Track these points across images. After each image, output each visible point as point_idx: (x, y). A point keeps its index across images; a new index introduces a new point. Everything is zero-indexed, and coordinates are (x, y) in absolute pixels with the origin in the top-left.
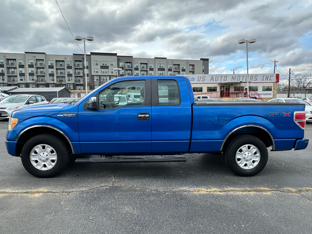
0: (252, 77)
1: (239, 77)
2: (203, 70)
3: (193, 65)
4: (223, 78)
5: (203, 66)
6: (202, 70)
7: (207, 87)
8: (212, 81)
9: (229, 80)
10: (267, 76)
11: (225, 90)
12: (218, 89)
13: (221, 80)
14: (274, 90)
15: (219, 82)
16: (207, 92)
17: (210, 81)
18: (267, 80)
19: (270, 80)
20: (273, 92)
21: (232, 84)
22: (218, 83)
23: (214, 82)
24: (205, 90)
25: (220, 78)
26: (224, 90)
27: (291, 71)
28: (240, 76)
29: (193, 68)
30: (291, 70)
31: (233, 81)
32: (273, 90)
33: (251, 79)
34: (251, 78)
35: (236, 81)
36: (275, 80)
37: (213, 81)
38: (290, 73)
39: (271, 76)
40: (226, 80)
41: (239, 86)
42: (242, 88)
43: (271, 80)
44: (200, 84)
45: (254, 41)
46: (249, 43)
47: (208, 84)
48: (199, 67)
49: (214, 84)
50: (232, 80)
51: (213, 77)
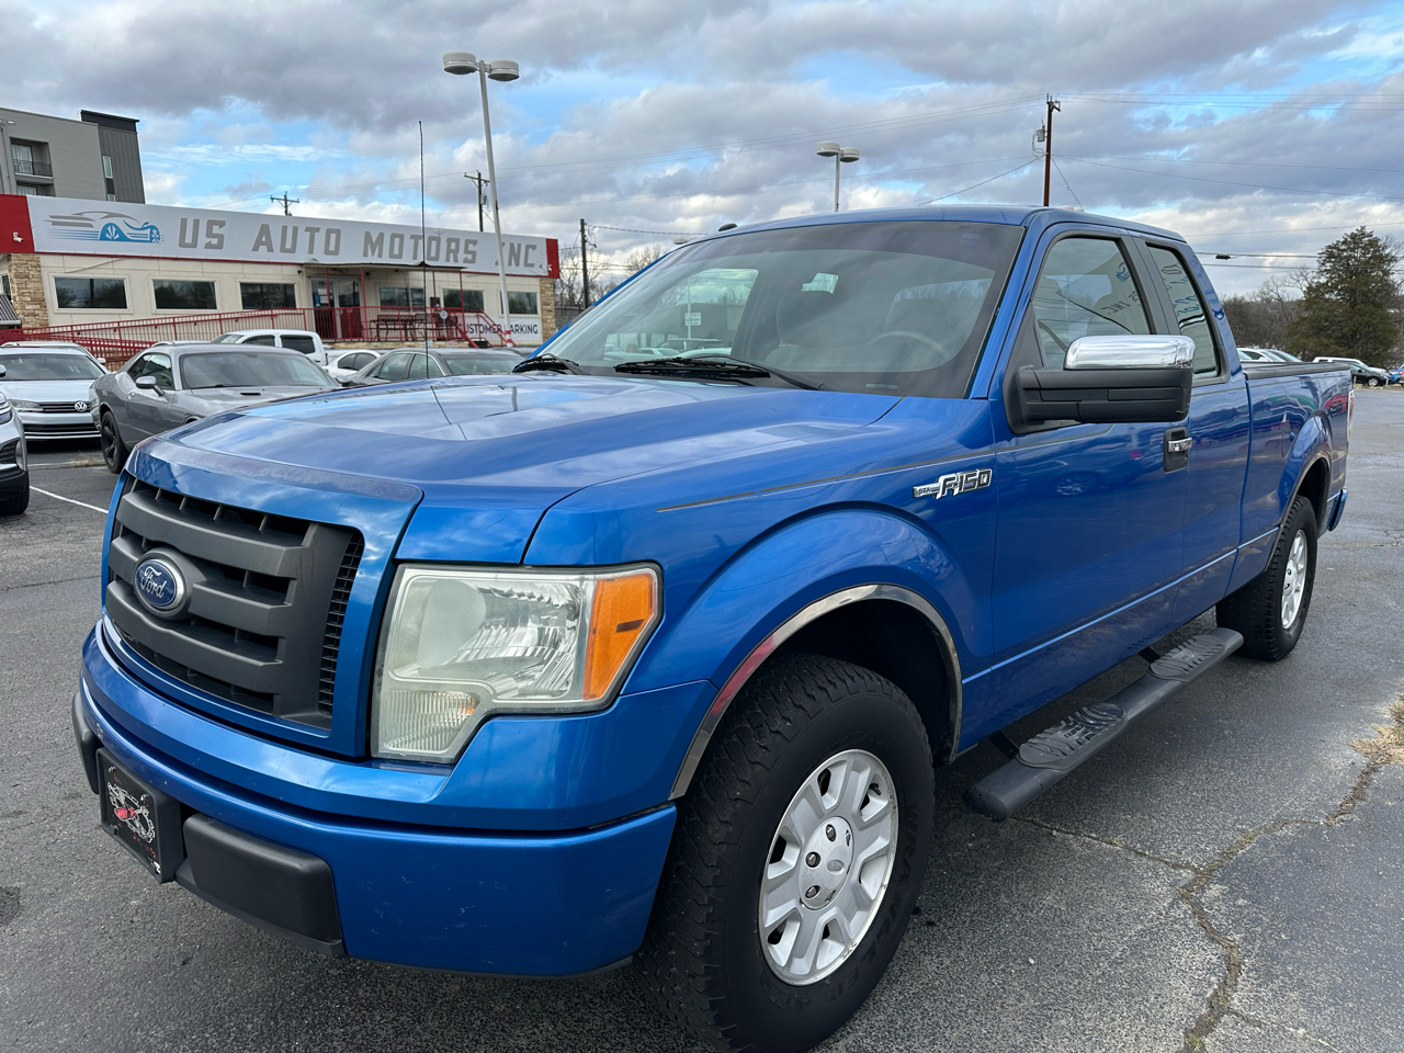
0: (453, 246)
1: (397, 240)
2: (109, 183)
3: (38, 147)
4: (320, 238)
5: (107, 161)
6: (103, 182)
7: (242, 285)
8: (263, 248)
9: (351, 255)
10: (512, 245)
11: (337, 305)
12: (303, 299)
13: (311, 252)
14: (546, 313)
15: (302, 257)
16: (241, 309)
17: (255, 249)
18: (517, 264)
19: (526, 265)
20: (544, 321)
21: (367, 274)
22: (301, 265)
23: (277, 256)
24: (229, 299)
25: (304, 237)
26: (332, 302)
27: (586, 233)
28: (401, 237)
29: (43, 165)
30: (586, 227)
31: (373, 259)
32: (542, 310)
33: (452, 255)
34: (449, 251)
35: (386, 260)
36: (545, 270)
37: (270, 249)
38: (584, 241)
39: (528, 247)
40: (336, 252)
41: (404, 286)
42: (417, 296)
43: (532, 265)
44: (199, 263)
45: (512, 72)
46: (491, 77)
47: (246, 266)
48: (81, 159)
49: (279, 267)
50: (365, 255)
51: (265, 230)
